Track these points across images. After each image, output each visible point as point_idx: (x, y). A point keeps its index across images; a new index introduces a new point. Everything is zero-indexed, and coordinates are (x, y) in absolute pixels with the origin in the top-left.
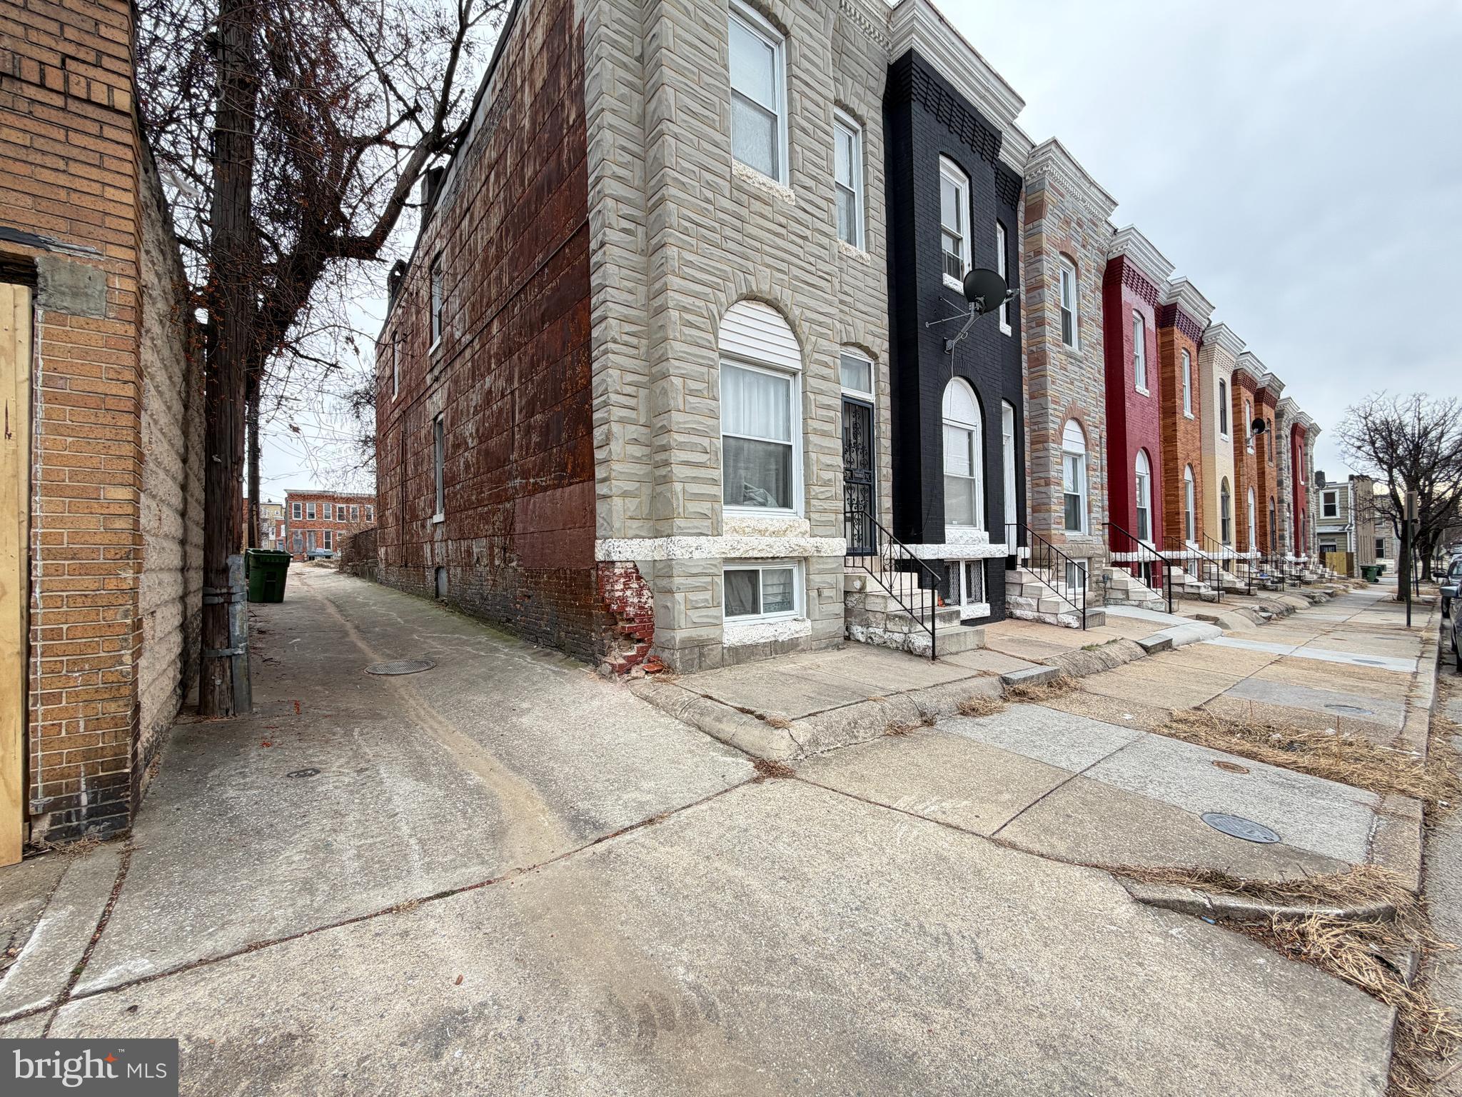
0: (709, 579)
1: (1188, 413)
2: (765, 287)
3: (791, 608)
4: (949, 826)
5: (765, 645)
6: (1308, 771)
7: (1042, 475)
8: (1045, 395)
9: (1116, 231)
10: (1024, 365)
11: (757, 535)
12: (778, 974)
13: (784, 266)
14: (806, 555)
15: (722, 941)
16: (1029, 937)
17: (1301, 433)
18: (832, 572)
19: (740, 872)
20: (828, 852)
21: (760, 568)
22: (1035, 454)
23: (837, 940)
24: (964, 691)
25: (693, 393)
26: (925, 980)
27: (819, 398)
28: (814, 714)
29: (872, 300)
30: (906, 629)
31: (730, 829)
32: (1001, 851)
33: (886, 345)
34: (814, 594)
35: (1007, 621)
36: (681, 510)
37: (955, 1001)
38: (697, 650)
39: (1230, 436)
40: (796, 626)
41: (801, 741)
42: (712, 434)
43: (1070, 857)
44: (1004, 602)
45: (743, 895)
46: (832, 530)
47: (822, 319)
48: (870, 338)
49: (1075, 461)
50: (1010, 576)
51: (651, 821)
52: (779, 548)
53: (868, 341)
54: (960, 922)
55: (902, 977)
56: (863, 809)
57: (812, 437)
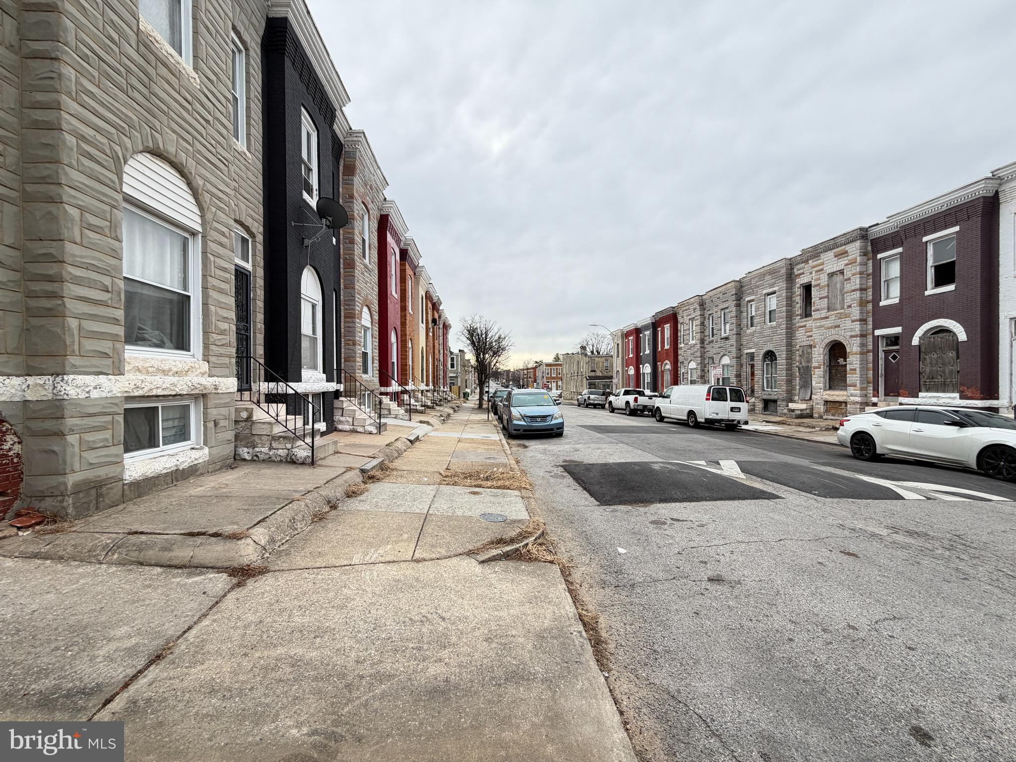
0: (109, 418)
1: (410, 311)
2: (172, 149)
3: (189, 439)
4: (389, 562)
5: (166, 475)
6: (498, 488)
7: (351, 338)
8: (354, 288)
9: (385, 199)
10: (342, 266)
11: (160, 375)
12: (358, 689)
13: (189, 138)
14: (205, 392)
15: (307, 696)
16: (455, 598)
17: (446, 327)
18: (226, 405)
19: (280, 651)
20: (333, 607)
21: (159, 405)
22: (347, 325)
23: (377, 651)
24: (345, 482)
25: (91, 228)
26: (429, 643)
27: (218, 260)
28: (263, 520)
29: (251, 191)
30: (289, 446)
31: (246, 627)
32: (420, 565)
33: (261, 229)
34: (211, 425)
35: (335, 433)
36: (76, 347)
37: (447, 644)
38: (93, 492)
39: (424, 326)
40: (195, 454)
41: (263, 543)
42: (113, 274)
43: (449, 555)
44: (333, 421)
45: (295, 663)
46: (226, 371)
47: (221, 195)
48: (250, 220)
49: (365, 331)
50: (336, 403)
51: (159, 657)
52: (182, 386)
53: (249, 222)
54: (425, 607)
55: (419, 649)
56: (336, 574)
57: (212, 293)
